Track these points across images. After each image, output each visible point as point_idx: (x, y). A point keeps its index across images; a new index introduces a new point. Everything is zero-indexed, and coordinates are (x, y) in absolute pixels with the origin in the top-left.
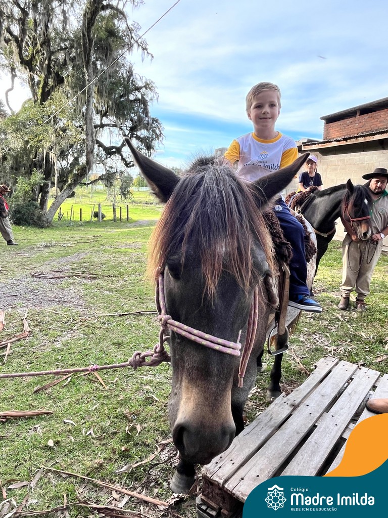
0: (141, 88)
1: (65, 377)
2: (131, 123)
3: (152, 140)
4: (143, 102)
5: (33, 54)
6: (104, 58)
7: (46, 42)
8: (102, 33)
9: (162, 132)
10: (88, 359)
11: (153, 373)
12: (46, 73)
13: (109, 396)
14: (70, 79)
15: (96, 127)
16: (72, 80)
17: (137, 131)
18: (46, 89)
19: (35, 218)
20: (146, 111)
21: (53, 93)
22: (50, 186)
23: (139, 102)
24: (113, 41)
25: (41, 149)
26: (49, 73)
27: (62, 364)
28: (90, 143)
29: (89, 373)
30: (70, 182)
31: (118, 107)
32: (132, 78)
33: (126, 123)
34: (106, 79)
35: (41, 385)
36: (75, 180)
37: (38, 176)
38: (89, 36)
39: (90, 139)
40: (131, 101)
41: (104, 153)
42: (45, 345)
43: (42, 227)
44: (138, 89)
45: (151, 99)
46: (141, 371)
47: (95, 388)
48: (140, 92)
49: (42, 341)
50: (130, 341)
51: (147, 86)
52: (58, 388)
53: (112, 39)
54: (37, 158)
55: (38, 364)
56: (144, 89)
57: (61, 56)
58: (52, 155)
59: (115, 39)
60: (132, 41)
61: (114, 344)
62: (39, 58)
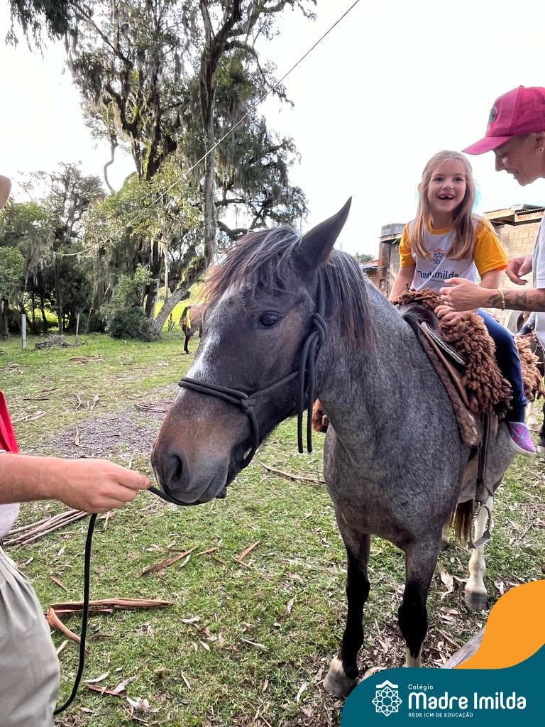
0: (277, 148)
1: (182, 555)
2: (264, 196)
3: (293, 218)
4: (281, 167)
5: (138, 115)
6: (228, 112)
7: (154, 99)
8: (226, 80)
9: (306, 206)
10: (213, 530)
11: (303, 556)
12: (154, 139)
13: (242, 587)
14: (184, 143)
15: (217, 204)
16: (186, 145)
17: (271, 207)
18: (154, 159)
19: (140, 328)
20: (284, 179)
21: (162, 164)
22: (158, 285)
23: (275, 168)
24: (240, 89)
25: (147, 238)
26: (158, 138)
27: (178, 536)
28: (210, 227)
29: (214, 551)
30: (183, 279)
31: (247, 175)
32: (265, 136)
33: (258, 197)
34: (231, 139)
35: (151, 563)
36: (190, 277)
37: (143, 272)
38: (209, 85)
39: (210, 221)
40: (264, 167)
41: (227, 238)
42: (155, 507)
43: (148, 340)
44: (273, 150)
45: (292, 162)
46: (285, 550)
47: (222, 573)
48: (276, 153)
49: (151, 501)
50: (269, 506)
51: (286, 145)
52: (173, 570)
53: (238, 87)
54: (142, 249)
55: (146, 534)
56: (281, 149)
57: (173, 115)
58: (161, 245)
59: (243, 86)
60: (266, 86)
61: (246, 509)
62: (145, 120)
